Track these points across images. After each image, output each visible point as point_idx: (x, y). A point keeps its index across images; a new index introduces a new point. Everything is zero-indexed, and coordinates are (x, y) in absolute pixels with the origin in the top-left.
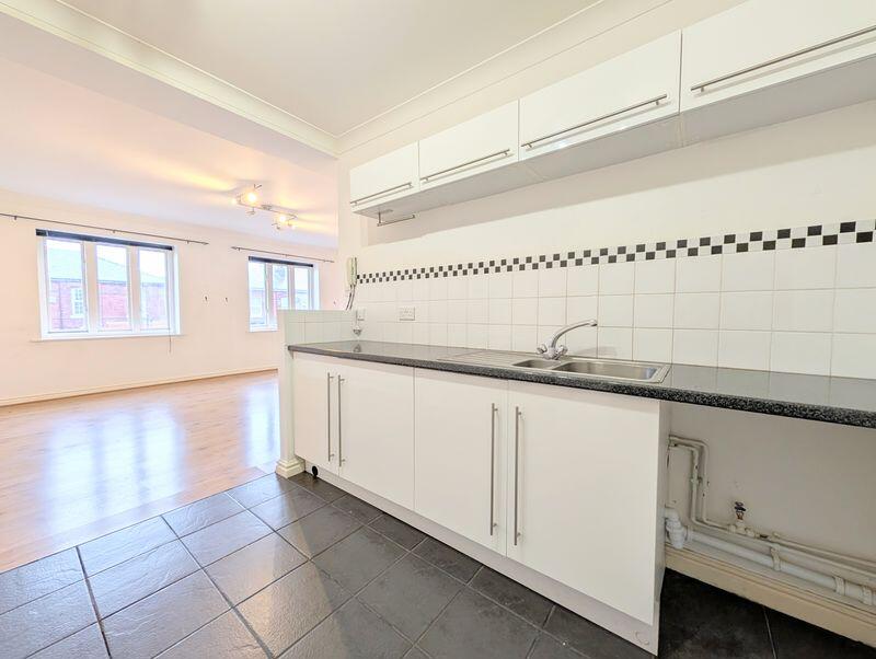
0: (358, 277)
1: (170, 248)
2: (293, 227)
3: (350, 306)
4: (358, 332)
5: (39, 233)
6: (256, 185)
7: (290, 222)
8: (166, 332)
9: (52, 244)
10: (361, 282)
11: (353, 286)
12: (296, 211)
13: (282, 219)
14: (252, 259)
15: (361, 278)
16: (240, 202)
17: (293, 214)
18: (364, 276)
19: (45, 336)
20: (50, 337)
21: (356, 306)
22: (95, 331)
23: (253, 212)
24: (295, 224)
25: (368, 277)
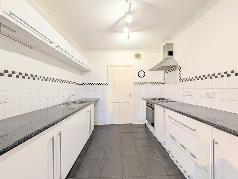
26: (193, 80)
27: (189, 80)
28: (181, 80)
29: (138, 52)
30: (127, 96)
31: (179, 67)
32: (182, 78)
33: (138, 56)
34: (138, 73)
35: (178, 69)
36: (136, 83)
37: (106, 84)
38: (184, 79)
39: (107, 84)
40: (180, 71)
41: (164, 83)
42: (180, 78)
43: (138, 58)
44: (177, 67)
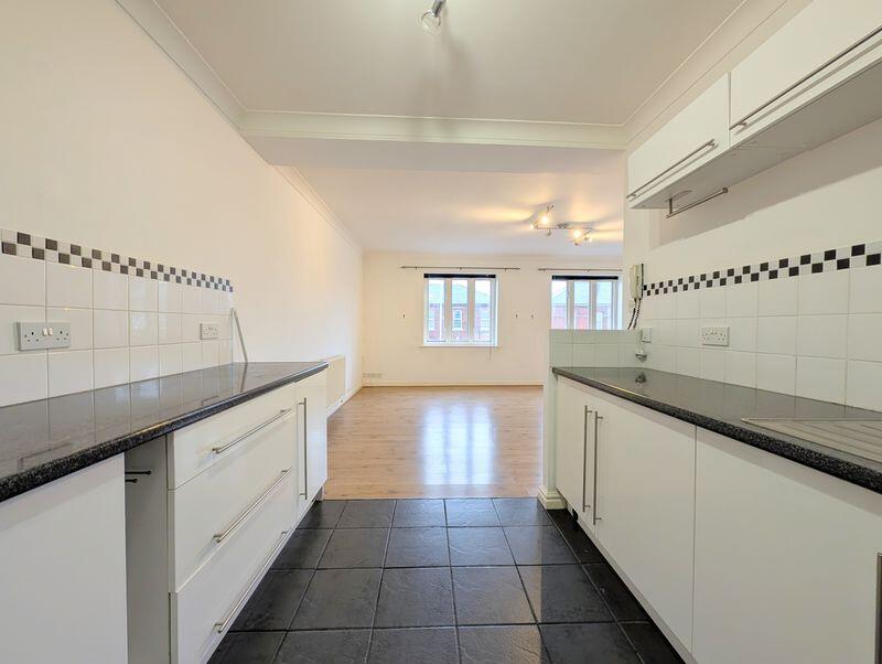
0: (645, 287)
1: (493, 276)
2: (590, 240)
3: (633, 323)
4: (643, 358)
5: (426, 276)
6: (549, 207)
7: (588, 236)
8: (488, 344)
9: (432, 281)
10: (649, 293)
11: (638, 300)
12: (593, 223)
13: (577, 234)
14: (555, 278)
15: (649, 288)
16: (536, 227)
17: (589, 227)
18: (653, 286)
19: (426, 344)
20: (429, 344)
21: (643, 325)
22: (449, 343)
23: (549, 234)
24: (592, 237)
25: (657, 287)
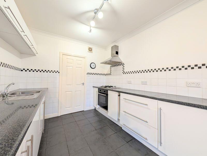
26: (133, 73)
27: (130, 73)
28: (124, 73)
29: (91, 46)
30: (80, 85)
31: (123, 63)
32: (125, 72)
33: (90, 50)
34: (90, 65)
35: (122, 65)
36: (88, 73)
37: (57, 72)
38: (126, 72)
39: (59, 73)
40: (124, 67)
41: (110, 74)
42: (124, 71)
43: (91, 52)
44: (121, 64)
